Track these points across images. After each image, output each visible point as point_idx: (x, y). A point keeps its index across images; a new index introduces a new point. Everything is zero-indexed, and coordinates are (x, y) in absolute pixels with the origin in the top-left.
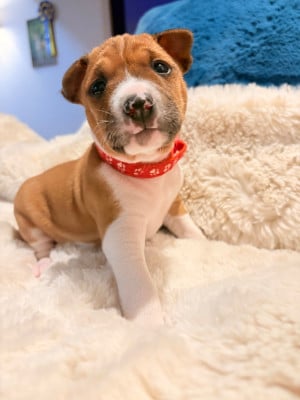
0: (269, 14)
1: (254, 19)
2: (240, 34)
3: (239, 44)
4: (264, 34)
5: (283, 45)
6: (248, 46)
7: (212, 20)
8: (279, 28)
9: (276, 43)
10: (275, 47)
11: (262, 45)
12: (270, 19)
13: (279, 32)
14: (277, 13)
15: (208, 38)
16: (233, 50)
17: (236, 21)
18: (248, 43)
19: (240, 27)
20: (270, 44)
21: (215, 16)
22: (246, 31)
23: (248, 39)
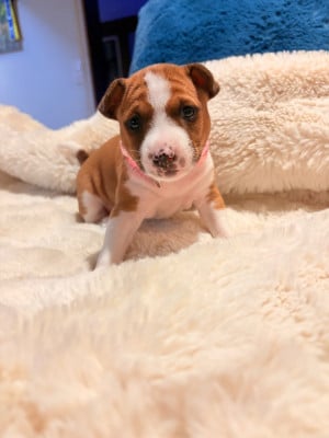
0: (278, 9)
1: (264, 14)
2: (253, 27)
3: (252, 37)
4: (275, 29)
5: (293, 38)
6: (261, 40)
7: (224, 13)
8: (288, 23)
9: (286, 37)
10: (285, 40)
11: (274, 39)
12: (278, 14)
13: (288, 27)
14: (285, 9)
15: (223, 31)
16: (247, 43)
17: (248, 15)
18: (261, 36)
19: (251, 20)
20: (281, 38)
21: (226, 9)
22: (258, 26)
23: (260, 33)
